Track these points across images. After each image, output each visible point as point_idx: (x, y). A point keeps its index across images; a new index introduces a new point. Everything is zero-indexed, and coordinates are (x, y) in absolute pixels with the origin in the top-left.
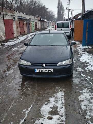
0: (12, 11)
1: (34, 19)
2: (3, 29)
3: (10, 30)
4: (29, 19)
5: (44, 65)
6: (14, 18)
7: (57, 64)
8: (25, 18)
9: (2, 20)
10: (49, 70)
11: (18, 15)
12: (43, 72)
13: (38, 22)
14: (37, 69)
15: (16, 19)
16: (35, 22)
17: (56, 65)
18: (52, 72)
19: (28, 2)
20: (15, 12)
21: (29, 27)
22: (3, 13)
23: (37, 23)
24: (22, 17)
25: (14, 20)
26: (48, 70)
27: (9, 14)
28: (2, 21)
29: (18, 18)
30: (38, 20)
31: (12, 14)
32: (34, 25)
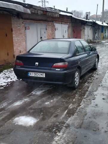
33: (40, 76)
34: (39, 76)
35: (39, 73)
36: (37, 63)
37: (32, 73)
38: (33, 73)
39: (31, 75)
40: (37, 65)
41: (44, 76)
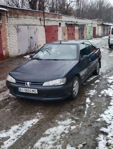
0: (58, 16)
1: (92, 23)
2: (43, 37)
3: (53, 38)
4: (83, 24)
5: (28, 83)
6: (60, 24)
7: (42, 83)
8: (77, 23)
9: (42, 26)
10: (33, 90)
11: (66, 20)
12: (26, 92)
13: (98, 27)
14: (20, 88)
15: (63, 25)
16: (93, 27)
17: (42, 85)
18: (37, 93)
19: (92, 3)
20: (63, 16)
21: (82, 33)
22: (44, 18)
23: (96, 28)
24: (73, 22)
25: (60, 25)
26: (31, 90)
27: (53, 19)
28: (41, 28)
29: (66, 24)
30: (98, 25)
31: (57, 19)
32: (90, 31)
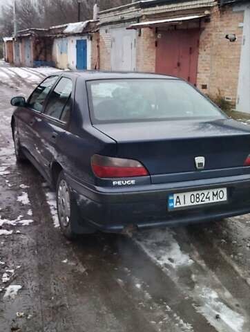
33: (211, 201)
34: (207, 201)
35: (206, 192)
36: (200, 160)
37: (181, 196)
38: (188, 195)
39: (178, 205)
40: (200, 164)
41: (223, 196)
